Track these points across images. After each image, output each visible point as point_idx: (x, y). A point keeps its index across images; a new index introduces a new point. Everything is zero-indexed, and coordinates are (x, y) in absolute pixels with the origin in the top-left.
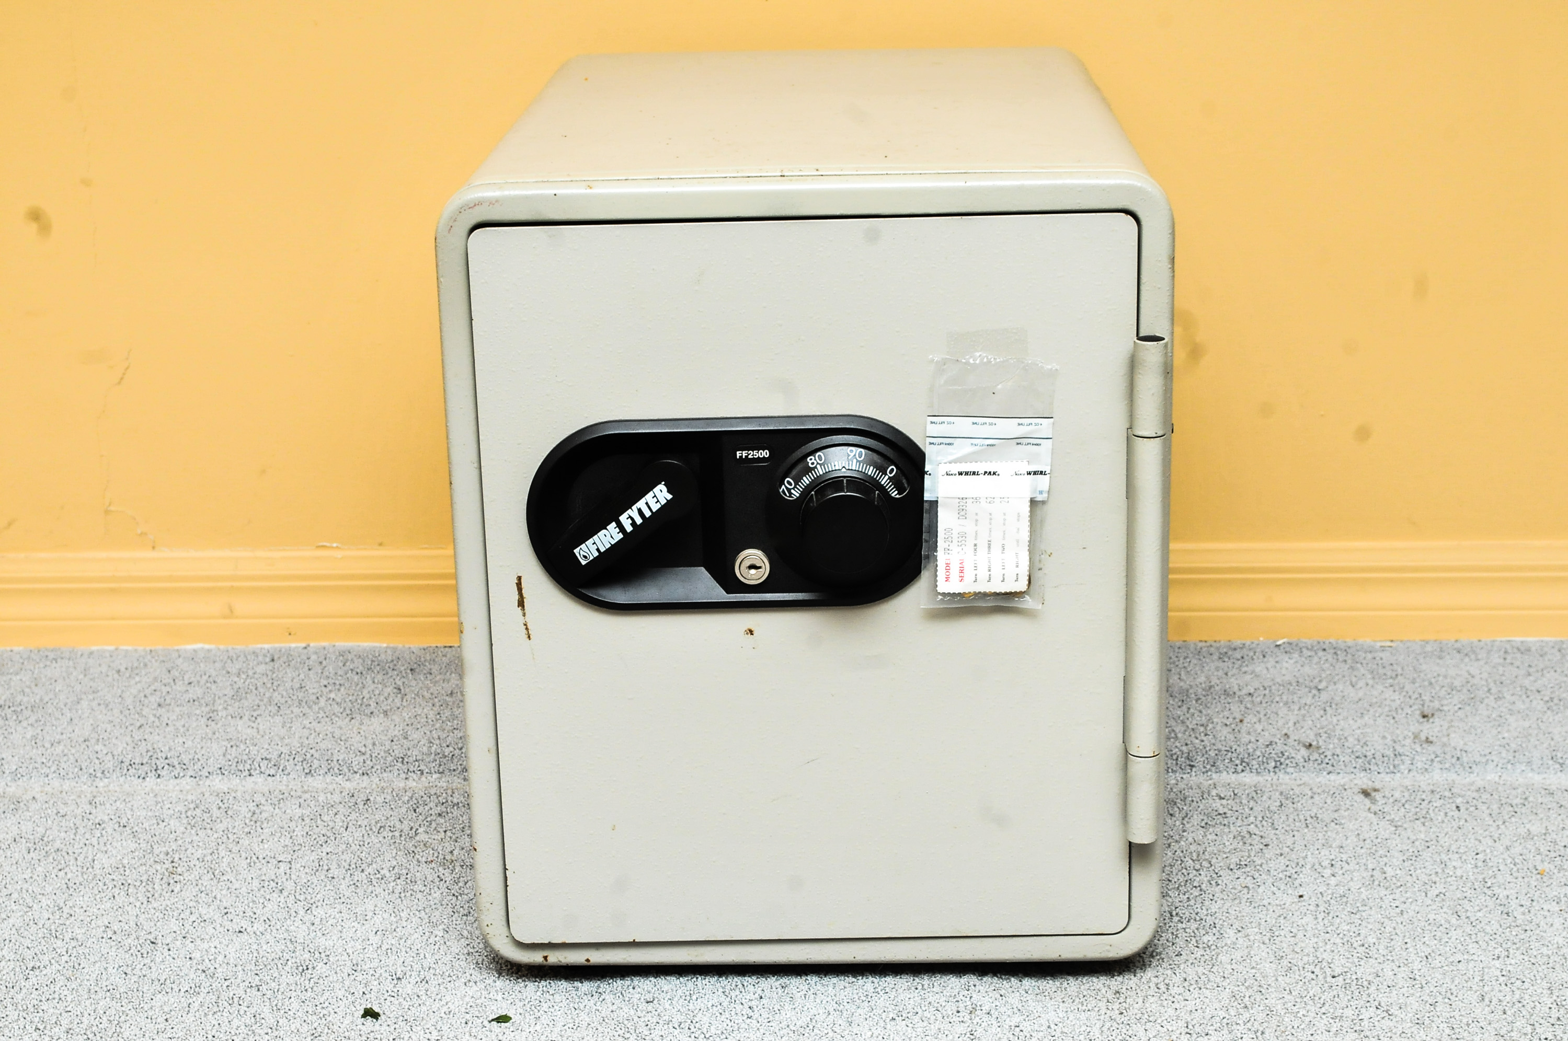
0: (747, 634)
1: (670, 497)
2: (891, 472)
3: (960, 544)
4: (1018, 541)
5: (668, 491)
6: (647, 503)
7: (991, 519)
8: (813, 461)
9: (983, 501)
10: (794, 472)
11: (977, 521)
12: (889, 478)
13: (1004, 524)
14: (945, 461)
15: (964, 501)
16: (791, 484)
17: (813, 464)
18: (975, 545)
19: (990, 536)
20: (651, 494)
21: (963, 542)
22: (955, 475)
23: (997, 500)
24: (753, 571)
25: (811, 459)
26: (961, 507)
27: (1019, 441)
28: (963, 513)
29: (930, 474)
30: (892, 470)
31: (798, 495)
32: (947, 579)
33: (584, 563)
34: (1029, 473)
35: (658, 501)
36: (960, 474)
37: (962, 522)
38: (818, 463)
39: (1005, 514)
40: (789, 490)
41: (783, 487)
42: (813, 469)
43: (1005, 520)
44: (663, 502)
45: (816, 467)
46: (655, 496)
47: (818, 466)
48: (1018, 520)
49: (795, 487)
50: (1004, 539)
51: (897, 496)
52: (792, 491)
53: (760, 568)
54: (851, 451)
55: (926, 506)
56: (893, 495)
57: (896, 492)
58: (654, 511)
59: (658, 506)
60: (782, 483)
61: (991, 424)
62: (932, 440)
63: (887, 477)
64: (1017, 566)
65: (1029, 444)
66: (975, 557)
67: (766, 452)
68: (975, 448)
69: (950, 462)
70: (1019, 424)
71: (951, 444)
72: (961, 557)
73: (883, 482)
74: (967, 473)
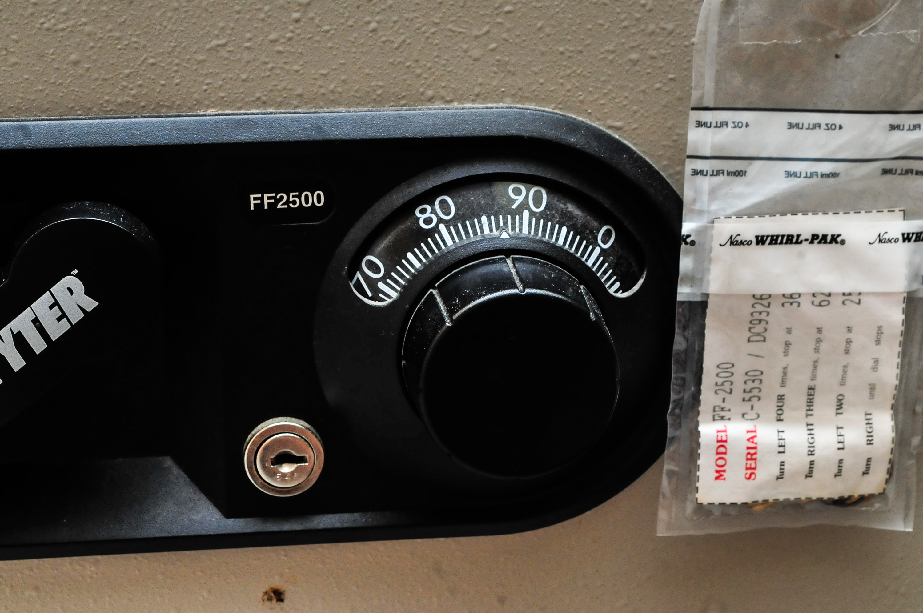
0: (270, 599)
1: (91, 304)
2: (605, 239)
3: (747, 396)
4: (872, 388)
5: (88, 292)
6: (36, 321)
7: (819, 341)
8: (428, 215)
9: (805, 302)
10: (383, 244)
11: (787, 344)
12: (602, 250)
13: (847, 352)
14: (729, 212)
15: (765, 302)
16: (376, 270)
17: (428, 221)
18: (781, 398)
19: (814, 377)
20: (45, 299)
21: (755, 392)
22: (749, 243)
23: (836, 301)
24: (286, 468)
25: (423, 211)
26: (756, 316)
27: (888, 165)
28: (759, 329)
29: (693, 243)
30: (608, 234)
31: (395, 295)
32: (720, 475)
34: (907, 238)
35: (63, 315)
36: (760, 240)
37: (754, 348)
38: (440, 221)
39: (849, 329)
40: (372, 283)
41: (358, 275)
42: (430, 233)
43: (849, 342)
44: (76, 316)
45: (436, 229)
46: (56, 303)
47: (442, 227)
48: (878, 342)
49: (387, 275)
50: (843, 383)
51: (620, 295)
52: (381, 285)
53: (302, 460)
54: (517, 192)
55: (679, 310)
56: (612, 291)
57: (618, 284)
58: (54, 337)
59: (64, 326)
60: (355, 267)
61: (830, 127)
62: (699, 165)
63: (597, 251)
64: (870, 443)
65: (909, 172)
66: (780, 426)
67: (319, 196)
68: (794, 183)
69: (739, 215)
70: (893, 128)
71: (739, 174)
72: (749, 426)
73: (590, 263)
74: (775, 240)
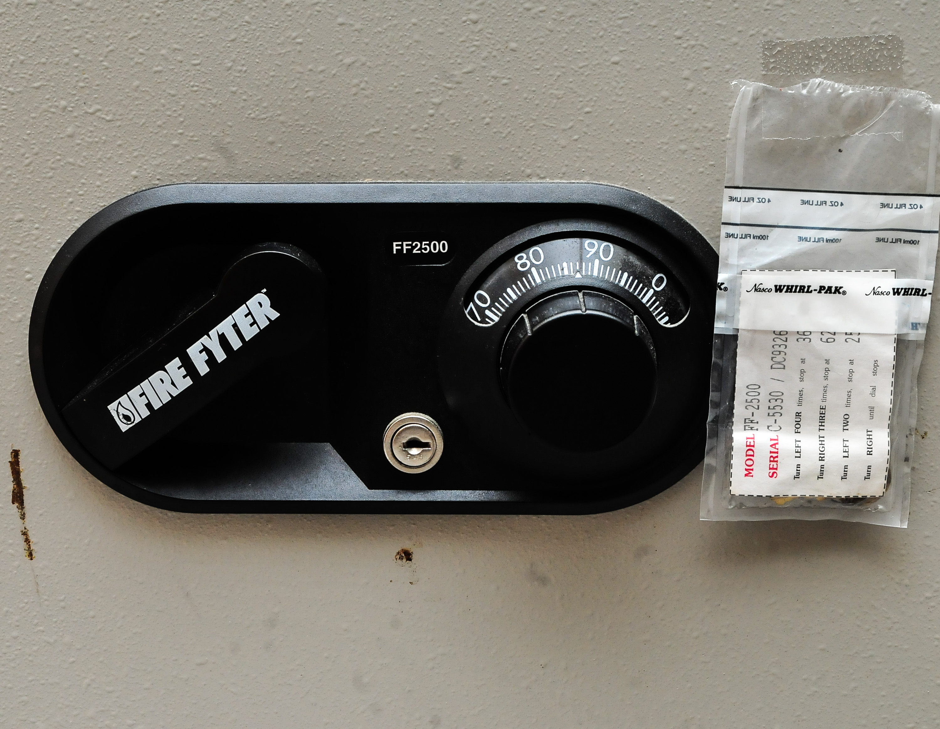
0: (401, 558)
1: (274, 315)
2: (658, 284)
3: (772, 412)
4: (872, 409)
5: (273, 306)
6: (235, 326)
7: (827, 370)
8: (524, 261)
9: (815, 338)
10: (491, 281)
11: (802, 372)
12: (656, 292)
13: (850, 380)
14: (754, 266)
15: (783, 338)
16: (485, 302)
17: (523, 265)
18: (798, 415)
19: (824, 399)
20: (243, 310)
21: (778, 409)
22: (770, 290)
23: (840, 339)
24: (414, 451)
25: (520, 258)
26: (777, 348)
27: (881, 235)
28: (779, 358)
29: (726, 289)
30: (660, 280)
31: (496, 319)
32: (749, 472)
33: (124, 427)
34: (896, 292)
35: (255, 322)
36: (779, 289)
37: (776, 374)
38: (532, 265)
39: (852, 362)
40: (481, 311)
41: (471, 305)
42: (524, 274)
43: (851, 372)
44: (264, 323)
45: (529, 271)
46: (250, 313)
47: (533, 270)
48: (875, 373)
49: (492, 305)
50: (848, 405)
51: (669, 326)
52: (487, 312)
53: (427, 445)
54: (592, 246)
55: (716, 341)
56: (662, 323)
57: (667, 318)
58: (247, 339)
59: (255, 331)
60: (469, 298)
61: (834, 204)
62: (731, 230)
63: (651, 292)
64: (870, 453)
65: (898, 240)
66: (798, 437)
67: (444, 244)
68: (805, 245)
69: (762, 269)
70: (883, 206)
71: (762, 237)
72: (773, 435)
73: (644, 301)
74: (790, 289)
